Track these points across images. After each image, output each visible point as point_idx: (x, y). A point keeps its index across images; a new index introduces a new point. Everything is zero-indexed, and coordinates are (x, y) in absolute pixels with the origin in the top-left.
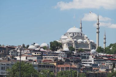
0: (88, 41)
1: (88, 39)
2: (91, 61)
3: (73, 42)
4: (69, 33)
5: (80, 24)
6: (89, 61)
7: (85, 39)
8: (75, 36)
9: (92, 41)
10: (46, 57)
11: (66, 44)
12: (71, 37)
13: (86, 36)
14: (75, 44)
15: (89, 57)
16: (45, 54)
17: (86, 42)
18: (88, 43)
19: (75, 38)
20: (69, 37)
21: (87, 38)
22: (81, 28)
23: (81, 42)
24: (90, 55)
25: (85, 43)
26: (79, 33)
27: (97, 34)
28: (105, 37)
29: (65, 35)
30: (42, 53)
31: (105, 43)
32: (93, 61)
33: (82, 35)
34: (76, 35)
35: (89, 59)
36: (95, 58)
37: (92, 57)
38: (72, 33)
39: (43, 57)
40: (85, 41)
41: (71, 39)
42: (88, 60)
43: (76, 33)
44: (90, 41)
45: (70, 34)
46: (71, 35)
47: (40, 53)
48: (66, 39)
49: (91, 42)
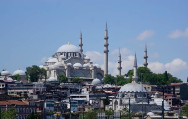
0: (90, 66)
1: (91, 63)
2: (85, 97)
3: (66, 67)
4: (59, 54)
5: (80, 40)
6: (81, 97)
7: (85, 63)
8: (70, 57)
9: (97, 65)
10: (12, 91)
11: (54, 70)
12: (63, 59)
13: (87, 57)
14: (69, 70)
15: (83, 90)
16: (12, 86)
17: (88, 68)
18: (91, 69)
19: (70, 61)
20: (60, 60)
21: (89, 60)
22: (81, 45)
23: (78, 68)
24: (84, 87)
25: (85, 68)
26: (76, 53)
27: (105, 54)
28: (120, 59)
29: (53, 56)
30: (6, 86)
31: (120, 69)
32: (88, 96)
33: (80, 56)
34: (72, 56)
35: (82, 93)
36: (91, 92)
37: (87, 90)
38: (65, 53)
39: (9, 91)
40: (85, 65)
41: (63, 62)
42: (80, 95)
43: (70, 53)
44: (94, 65)
45: (61, 54)
46: (63, 56)
47: (3, 86)
48: (55, 62)
49: (95, 68)
